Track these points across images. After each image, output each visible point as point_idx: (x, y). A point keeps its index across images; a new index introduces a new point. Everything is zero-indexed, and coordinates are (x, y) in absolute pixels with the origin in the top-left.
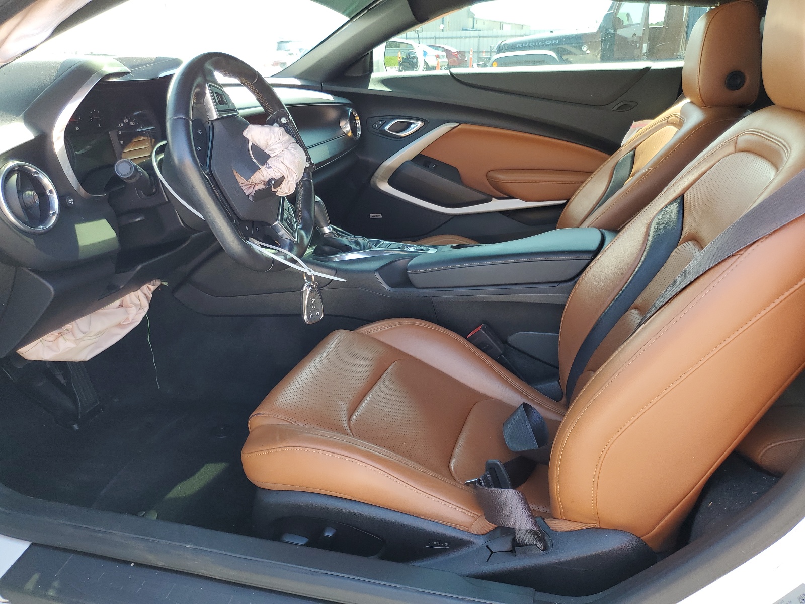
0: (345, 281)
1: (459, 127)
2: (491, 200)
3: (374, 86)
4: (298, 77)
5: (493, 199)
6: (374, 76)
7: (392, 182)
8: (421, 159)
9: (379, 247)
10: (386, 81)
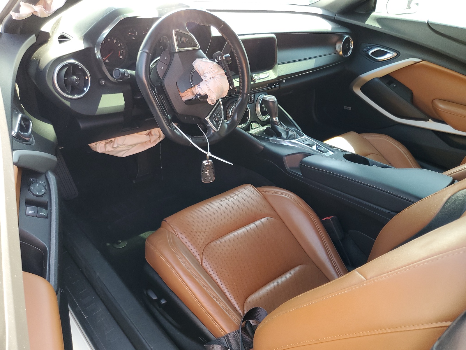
0: (233, 164)
1: (421, 63)
2: (428, 120)
3: (370, 23)
4: (324, 8)
5: (430, 120)
6: (373, 14)
7: (363, 90)
8: (388, 78)
9: (297, 141)
10: (380, 20)
